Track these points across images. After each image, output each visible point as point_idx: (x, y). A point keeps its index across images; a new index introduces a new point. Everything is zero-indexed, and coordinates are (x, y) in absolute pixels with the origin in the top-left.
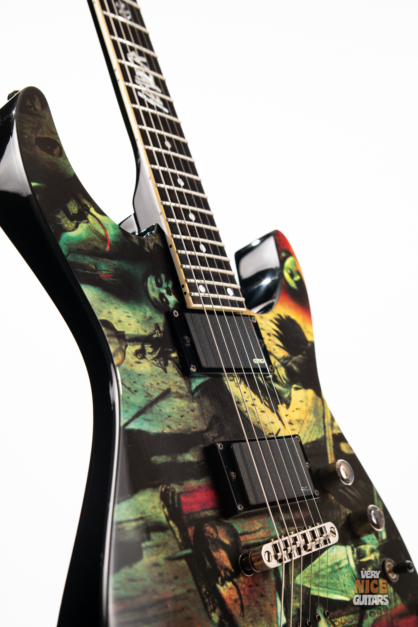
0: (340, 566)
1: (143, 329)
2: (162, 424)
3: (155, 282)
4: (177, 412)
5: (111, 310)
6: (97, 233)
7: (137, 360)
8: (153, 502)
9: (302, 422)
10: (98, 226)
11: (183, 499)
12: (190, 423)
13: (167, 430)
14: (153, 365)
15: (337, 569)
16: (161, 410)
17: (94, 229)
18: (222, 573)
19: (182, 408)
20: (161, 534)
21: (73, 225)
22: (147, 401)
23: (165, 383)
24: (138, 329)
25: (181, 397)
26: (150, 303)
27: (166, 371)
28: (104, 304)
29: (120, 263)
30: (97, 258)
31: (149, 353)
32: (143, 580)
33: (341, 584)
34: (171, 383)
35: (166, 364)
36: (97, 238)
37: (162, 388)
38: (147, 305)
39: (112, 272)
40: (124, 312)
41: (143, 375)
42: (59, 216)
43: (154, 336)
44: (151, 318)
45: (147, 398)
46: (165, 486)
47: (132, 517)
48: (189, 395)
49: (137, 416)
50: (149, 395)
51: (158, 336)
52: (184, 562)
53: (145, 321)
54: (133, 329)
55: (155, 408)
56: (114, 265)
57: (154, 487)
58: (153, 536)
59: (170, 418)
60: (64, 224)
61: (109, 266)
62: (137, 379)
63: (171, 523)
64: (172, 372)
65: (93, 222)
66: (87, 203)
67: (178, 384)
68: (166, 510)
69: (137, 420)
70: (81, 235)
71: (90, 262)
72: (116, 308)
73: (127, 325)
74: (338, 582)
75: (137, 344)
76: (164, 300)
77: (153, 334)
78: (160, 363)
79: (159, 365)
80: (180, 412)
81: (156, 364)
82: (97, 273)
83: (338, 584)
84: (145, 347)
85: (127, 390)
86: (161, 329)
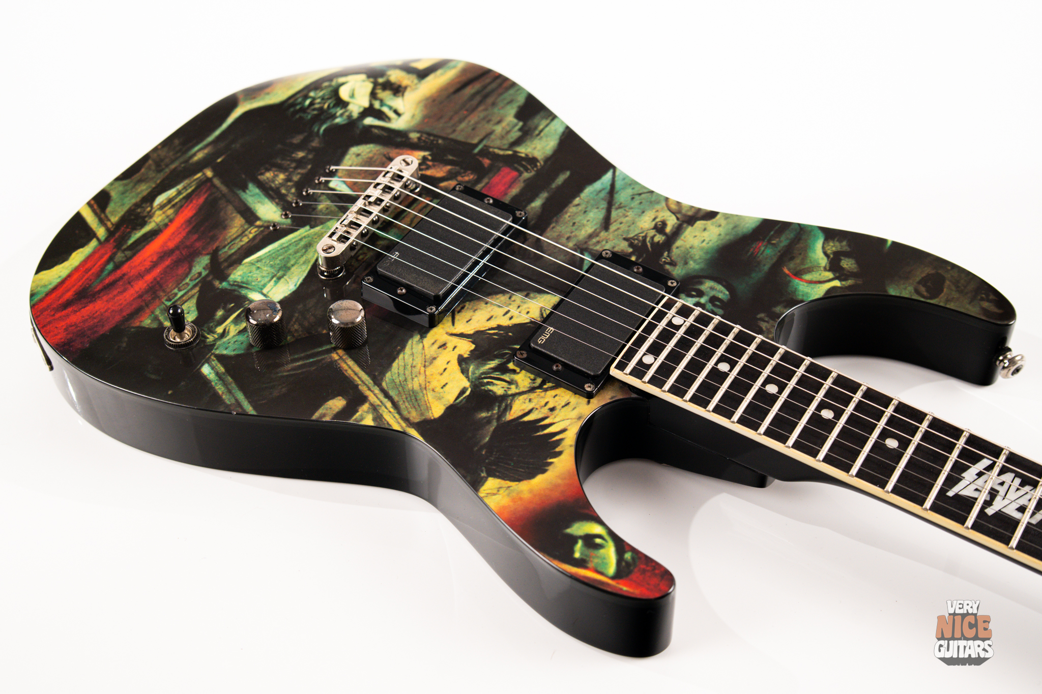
0: (275, 279)
1: (681, 247)
2: (586, 200)
3: (720, 297)
4: (582, 222)
5: (721, 229)
6: (809, 270)
7: (658, 220)
8: (539, 151)
9: (427, 364)
10: (816, 278)
11: (515, 174)
12: (561, 227)
13: (577, 201)
14: (640, 231)
15: (278, 273)
16: (597, 208)
17: (815, 270)
18: (430, 163)
19: (581, 230)
20: (512, 140)
21: (829, 252)
22: (616, 203)
23: (615, 230)
24: (685, 242)
25: (591, 236)
26: (701, 274)
27: (625, 239)
28: (731, 226)
29: (763, 272)
30: (782, 252)
31: (655, 235)
32: (502, 108)
33: (264, 265)
34: (611, 237)
35: (631, 245)
36: (803, 267)
37: (614, 224)
38: (702, 270)
39: (759, 257)
40: (710, 240)
41: (640, 216)
42: (844, 243)
43: (666, 253)
44: (686, 263)
45: (619, 203)
46: (539, 167)
47: (547, 129)
48: (585, 246)
49: (613, 185)
50: (620, 207)
51: (663, 257)
52: (475, 141)
53: (687, 254)
54: (688, 236)
55: (604, 205)
56: (764, 265)
57: (547, 160)
58: (519, 134)
59: (583, 212)
60: (833, 243)
61: (766, 258)
62: (642, 207)
63: (510, 152)
64: (619, 245)
65: (822, 274)
66: (848, 284)
67: (604, 243)
68: (523, 155)
69: (609, 183)
70: (814, 251)
71: (781, 242)
72: (720, 235)
73: (697, 234)
74: (271, 263)
75: (671, 230)
76: (694, 293)
77: (669, 253)
78: (637, 239)
79: (636, 237)
80: (579, 224)
81: (640, 235)
82: (766, 240)
83: (269, 262)
84: (663, 236)
85: (640, 192)
86: (667, 267)
